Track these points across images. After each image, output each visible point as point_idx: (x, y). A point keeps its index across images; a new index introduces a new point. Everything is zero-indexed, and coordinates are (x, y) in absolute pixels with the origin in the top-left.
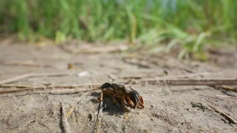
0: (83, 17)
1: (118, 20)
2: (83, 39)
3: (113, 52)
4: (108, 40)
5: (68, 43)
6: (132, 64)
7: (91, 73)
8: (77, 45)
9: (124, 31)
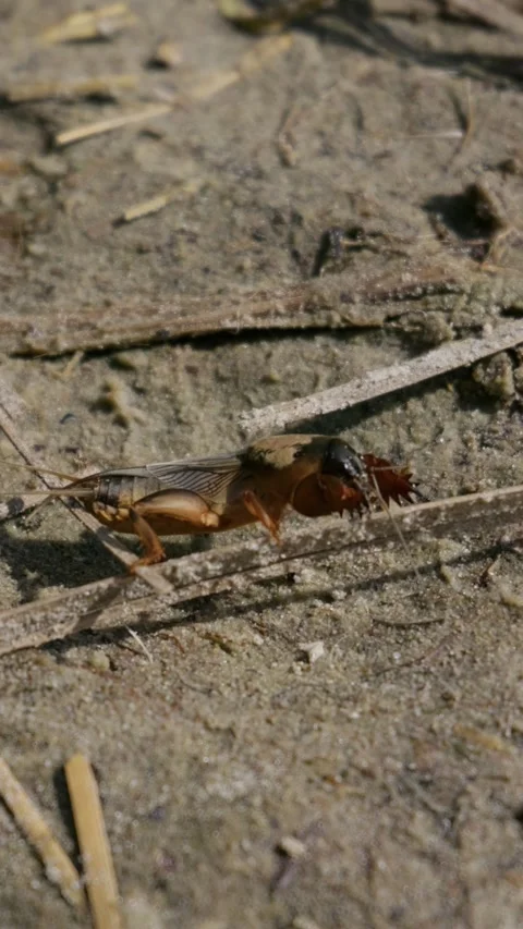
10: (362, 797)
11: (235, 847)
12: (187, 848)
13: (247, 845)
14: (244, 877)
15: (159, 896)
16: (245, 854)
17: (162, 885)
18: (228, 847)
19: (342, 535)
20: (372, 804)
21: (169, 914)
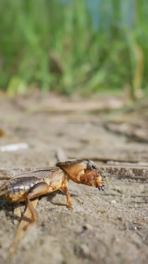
0: (57, 54)
1: (114, 57)
2: (52, 89)
3: (96, 112)
4: (94, 91)
5: (26, 97)
6: (118, 133)
7: (32, 147)
8: (39, 99)
9: (123, 76)
10: (117, 225)
11: (70, 222)
12: (55, 218)
13: (74, 222)
14: (70, 230)
15: (41, 228)
16: (72, 224)
17: (43, 225)
18: (68, 221)
19: (126, 171)
20: (119, 228)
21: (41, 233)
